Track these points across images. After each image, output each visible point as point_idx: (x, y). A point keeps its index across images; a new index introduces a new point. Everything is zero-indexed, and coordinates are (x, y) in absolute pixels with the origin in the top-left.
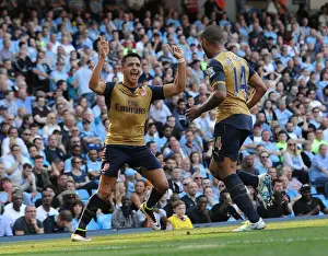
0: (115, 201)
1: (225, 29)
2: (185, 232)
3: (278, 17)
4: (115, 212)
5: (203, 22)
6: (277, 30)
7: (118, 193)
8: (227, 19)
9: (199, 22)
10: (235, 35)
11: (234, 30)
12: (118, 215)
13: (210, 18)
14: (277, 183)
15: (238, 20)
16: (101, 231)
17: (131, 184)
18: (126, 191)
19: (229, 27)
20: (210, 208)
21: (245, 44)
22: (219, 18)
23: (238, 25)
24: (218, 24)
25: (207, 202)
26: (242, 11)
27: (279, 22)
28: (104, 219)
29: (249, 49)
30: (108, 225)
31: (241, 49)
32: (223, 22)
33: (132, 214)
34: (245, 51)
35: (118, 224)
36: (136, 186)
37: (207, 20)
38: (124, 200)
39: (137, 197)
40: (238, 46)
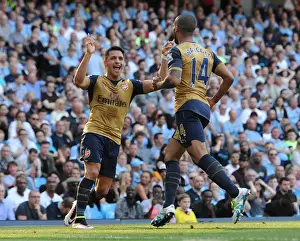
0: (119, 191)
1: (240, 23)
2: (189, 226)
3: (294, 13)
4: (119, 202)
5: (217, 14)
6: (293, 27)
7: (123, 183)
8: (243, 14)
9: (214, 15)
10: (250, 30)
11: (249, 24)
12: (122, 205)
13: (225, 11)
15: (254, 15)
16: (104, 220)
17: (136, 174)
18: (131, 182)
19: (244, 21)
20: (215, 203)
21: (259, 39)
22: (234, 12)
23: (253, 20)
24: (233, 17)
25: (212, 196)
26: (258, 6)
27: (295, 19)
28: (108, 208)
29: (263, 45)
30: (112, 215)
31: (256, 44)
32: (238, 16)
33: (136, 205)
34: (259, 46)
35: (121, 214)
36: (142, 176)
37: (222, 13)
38: (128, 190)
39: (141, 188)
40: (252, 40)
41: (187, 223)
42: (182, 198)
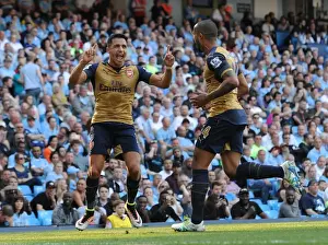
0: (56, 198)
1: (171, 34)
2: (124, 232)
3: (222, 24)
4: (56, 209)
5: (149, 26)
6: (221, 36)
7: (60, 190)
8: (174, 24)
9: (145, 26)
10: (181, 40)
11: (179, 35)
12: (58, 212)
13: (156, 22)
14: (216, 187)
15: (184, 25)
16: (41, 227)
17: (73, 182)
18: (68, 188)
19: (175, 31)
20: (149, 208)
21: (190, 48)
22: (165, 23)
23: (182, 29)
24: (164, 28)
25: (147, 202)
26: (188, 17)
27: (224, 29)
28: (45, 215)
29: (193, 54)
30: (49, 221)
31: (186, 53)
32: (169, 27)
33: (73, 211)
34: (190, 56)
35: (58, 221)
36: (78, 184)
37: (153, 24)
38: (65, 197)
39: (78, 195)
40: (183, 50)
41: (122, 228)
42: (117, 204)
